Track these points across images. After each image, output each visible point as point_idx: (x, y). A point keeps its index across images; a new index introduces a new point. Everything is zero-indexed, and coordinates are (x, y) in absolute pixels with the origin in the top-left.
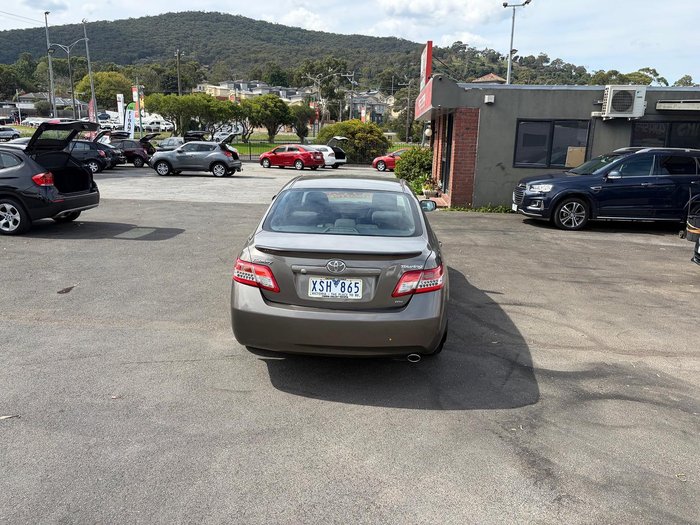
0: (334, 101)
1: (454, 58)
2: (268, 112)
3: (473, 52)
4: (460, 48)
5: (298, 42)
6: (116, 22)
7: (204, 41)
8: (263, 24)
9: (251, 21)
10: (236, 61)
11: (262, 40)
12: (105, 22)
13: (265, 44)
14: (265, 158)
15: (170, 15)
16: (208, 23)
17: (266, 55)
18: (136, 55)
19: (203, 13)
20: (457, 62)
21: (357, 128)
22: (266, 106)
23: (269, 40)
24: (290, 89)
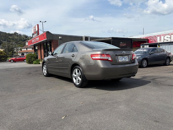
1: (15, 36)
3: (20, 35)
4: (16, 34)
20: (16, 37)
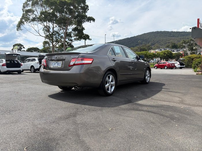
0: (193, 51)
2: (165, 55)
5: (184, 36)
6: (131, 38)
7: (153, 39)
8: (172, 32)
9: (168, 32)
10: (163, 43)
11: (171, 37)
12: (128, 38)
13: (172, 38)
14: (156, 66)
15: (145, 34)
16: (155, 34)
17: (172, 41)
18: (135, 45)
19: (154, 32)
21: (194, 57)
22: (165, 54)
23: (173, 36)
24: (178, 49)
